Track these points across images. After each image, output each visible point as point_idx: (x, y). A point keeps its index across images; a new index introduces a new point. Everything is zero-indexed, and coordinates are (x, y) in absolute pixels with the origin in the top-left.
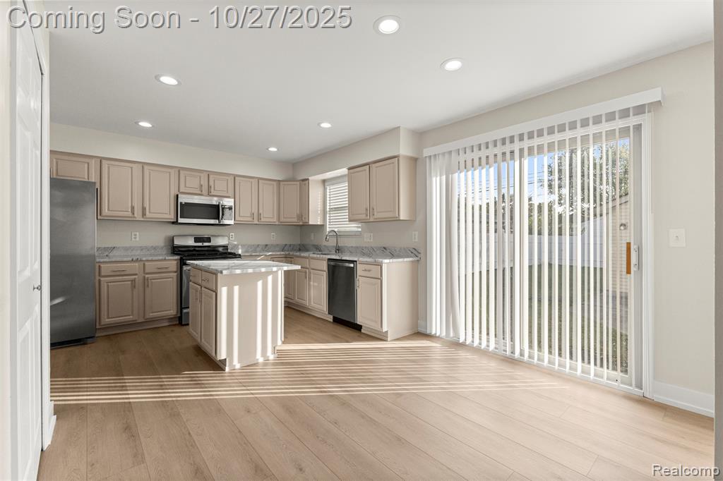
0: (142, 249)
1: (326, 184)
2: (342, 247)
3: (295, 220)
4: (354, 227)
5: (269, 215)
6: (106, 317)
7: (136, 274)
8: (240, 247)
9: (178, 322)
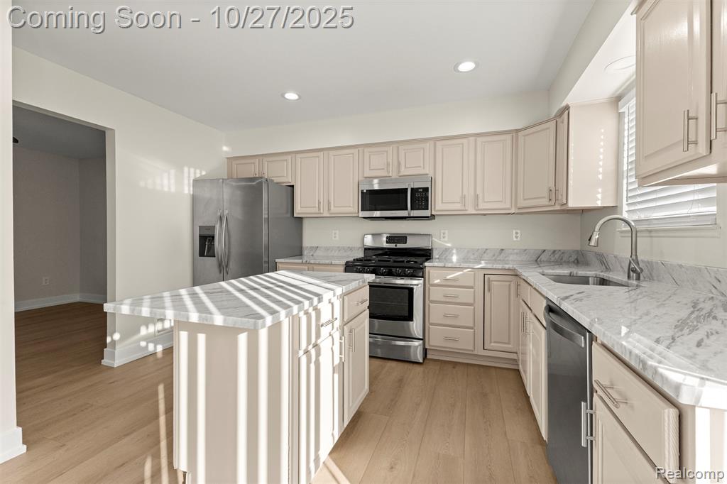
5: (495, 198)
8: (454, 251)
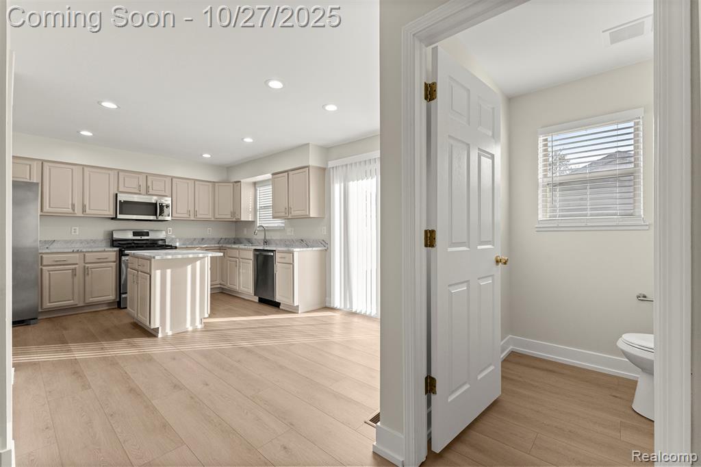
0: (81, 242)
1: (257, 186)
2: (269, 240)
3: (229, 217)
4: (278, 223)
5: (205, 212)
6: (48, 302)
7: (77, 264)
8: (178, 240)
9: (116, 307)
